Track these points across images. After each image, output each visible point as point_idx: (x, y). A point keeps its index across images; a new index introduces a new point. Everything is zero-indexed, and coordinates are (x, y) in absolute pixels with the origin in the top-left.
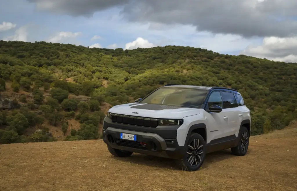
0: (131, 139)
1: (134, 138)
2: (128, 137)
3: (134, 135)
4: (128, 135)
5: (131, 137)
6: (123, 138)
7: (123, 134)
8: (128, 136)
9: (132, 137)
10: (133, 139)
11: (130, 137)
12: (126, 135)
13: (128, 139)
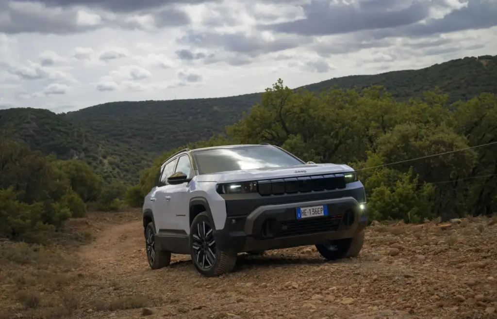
0: (318, 215)
1: (323, 212)
2: (312, 213)
3: (322, 207)
4: (311, 208)
5: (317, 210)
6: (303, 217)
7: (302, 209)
8: (312, 210)
9: (319, 210)
10: (322, 214)
11: (315, 212)
12: (308, 209)
13: (312, 216)
